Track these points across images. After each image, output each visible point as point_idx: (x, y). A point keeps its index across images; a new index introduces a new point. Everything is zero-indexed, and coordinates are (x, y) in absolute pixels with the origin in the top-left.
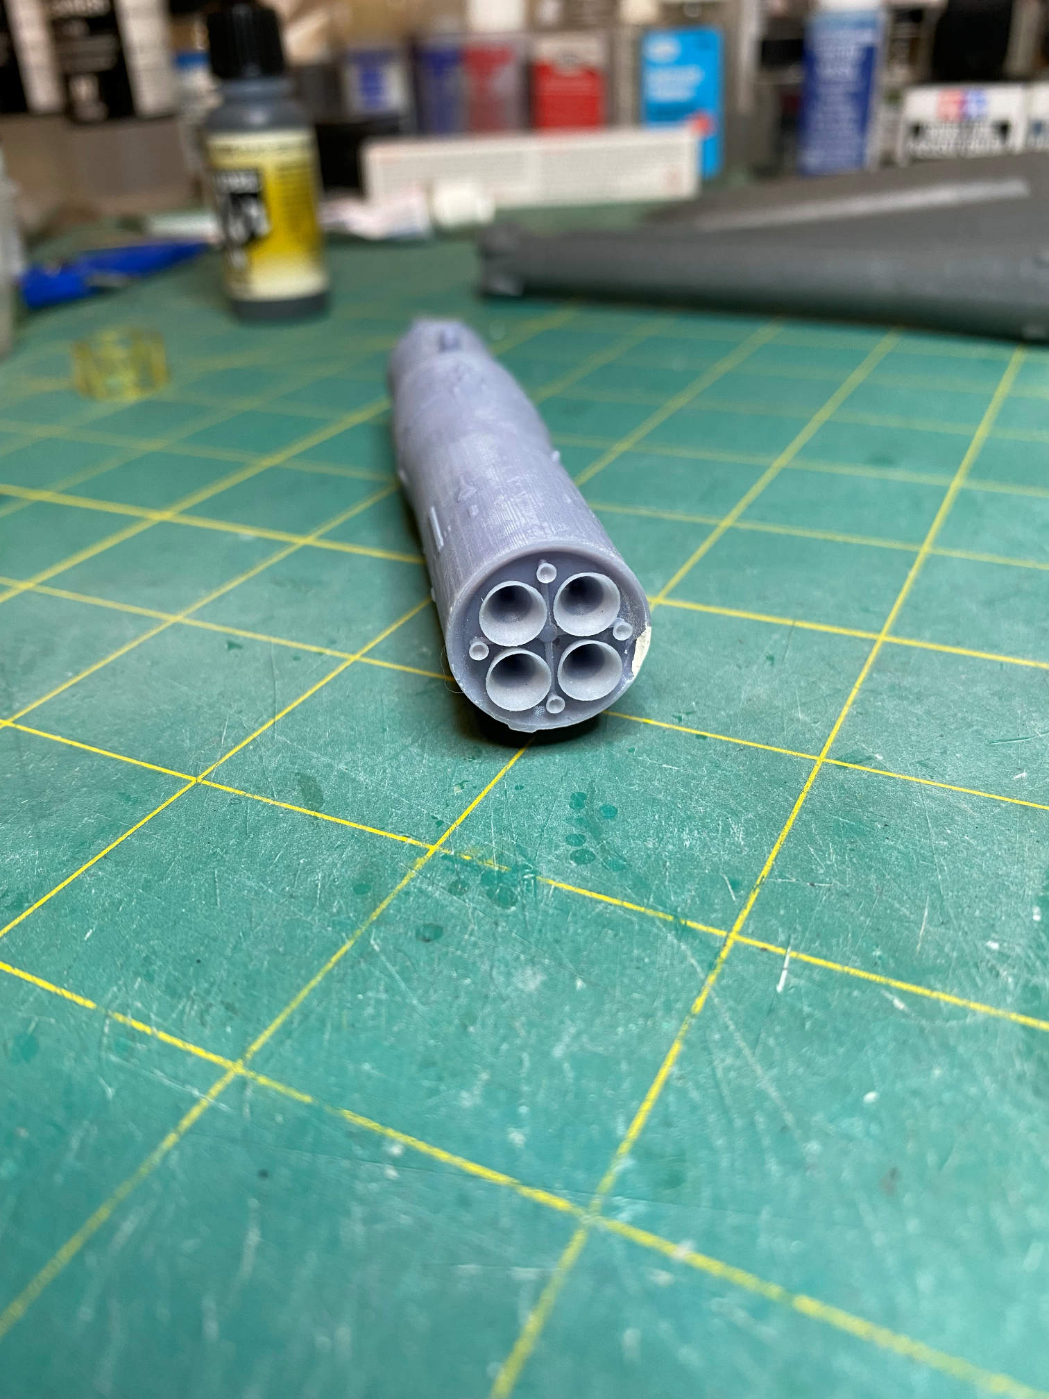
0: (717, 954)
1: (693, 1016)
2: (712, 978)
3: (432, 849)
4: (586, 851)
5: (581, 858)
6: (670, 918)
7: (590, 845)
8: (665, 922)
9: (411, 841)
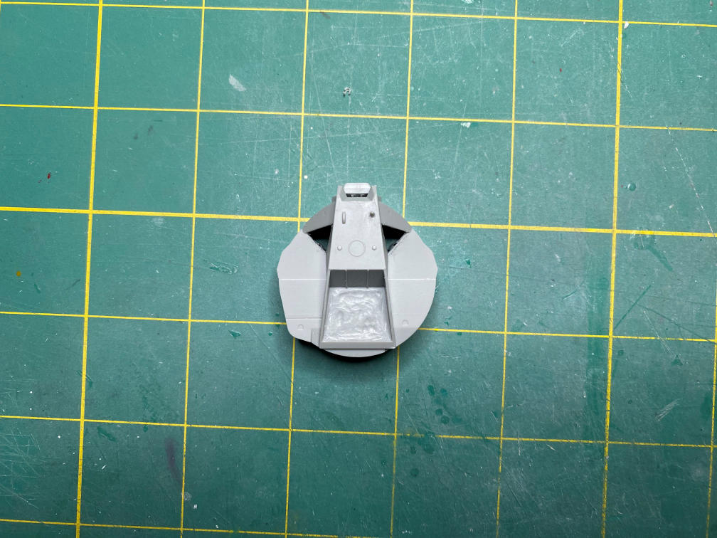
0: (499, 448)
1: (500, 474)
2: (501, 458)
3: (395, 434)
4: (444, 417)
5: (445, 421)
6: (482, 438)
7: (445, 414)
8: (480, 440)
9: (386, 434)
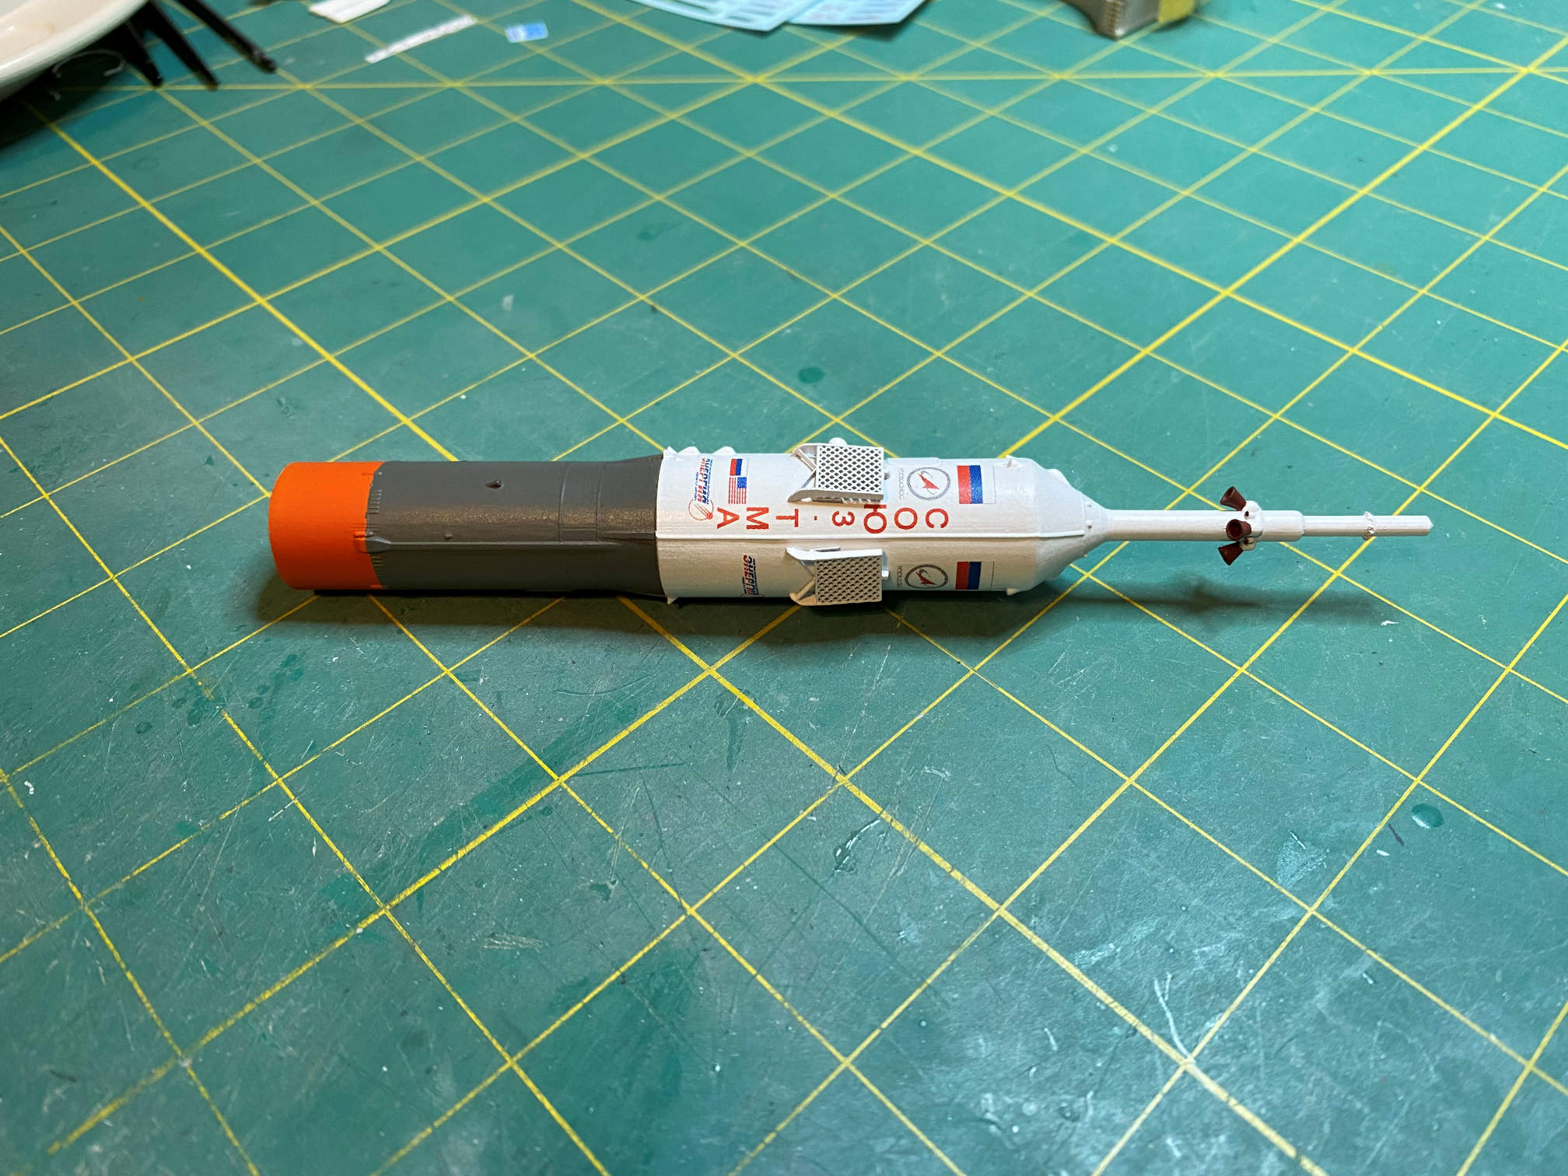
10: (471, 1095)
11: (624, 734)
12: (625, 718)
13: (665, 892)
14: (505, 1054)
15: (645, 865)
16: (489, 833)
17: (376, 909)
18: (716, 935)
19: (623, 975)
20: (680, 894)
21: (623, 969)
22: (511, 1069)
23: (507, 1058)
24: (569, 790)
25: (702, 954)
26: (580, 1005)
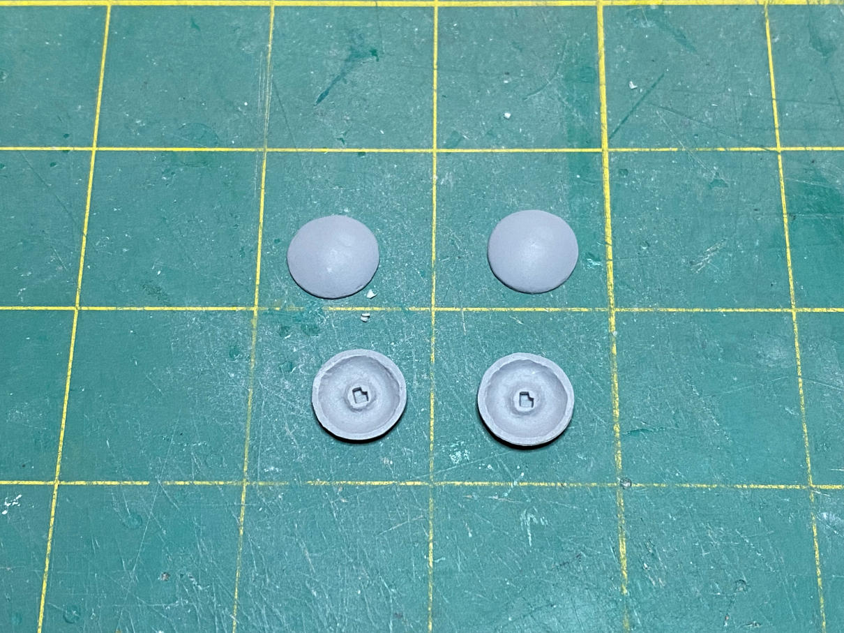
0: (430, 323)
2: (433, 340)
3: (255, 309)
6: (400, 309)
8: (398, 313)
9: (240, 308)
10: (797, 344)
11: (603, 89)
12: (591, 78)
13: (752, 152)
14: (785, 310)
15: (722, 149)
16: (608, 215)
17: (608, 315)
18: (809, 149)
19: (789, 214)
20: (762, 146)
21: (785, 211)
22: (798, 314)
23: (789, 311)
24: (618, 150)
25: (814, 165)
26: (788, 250)
